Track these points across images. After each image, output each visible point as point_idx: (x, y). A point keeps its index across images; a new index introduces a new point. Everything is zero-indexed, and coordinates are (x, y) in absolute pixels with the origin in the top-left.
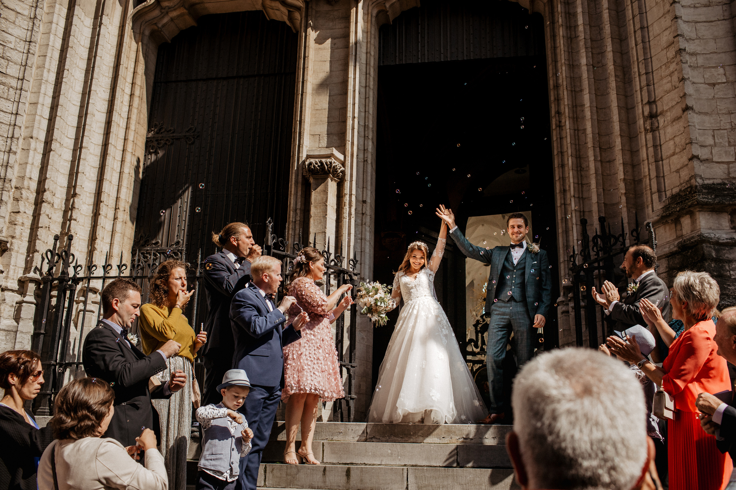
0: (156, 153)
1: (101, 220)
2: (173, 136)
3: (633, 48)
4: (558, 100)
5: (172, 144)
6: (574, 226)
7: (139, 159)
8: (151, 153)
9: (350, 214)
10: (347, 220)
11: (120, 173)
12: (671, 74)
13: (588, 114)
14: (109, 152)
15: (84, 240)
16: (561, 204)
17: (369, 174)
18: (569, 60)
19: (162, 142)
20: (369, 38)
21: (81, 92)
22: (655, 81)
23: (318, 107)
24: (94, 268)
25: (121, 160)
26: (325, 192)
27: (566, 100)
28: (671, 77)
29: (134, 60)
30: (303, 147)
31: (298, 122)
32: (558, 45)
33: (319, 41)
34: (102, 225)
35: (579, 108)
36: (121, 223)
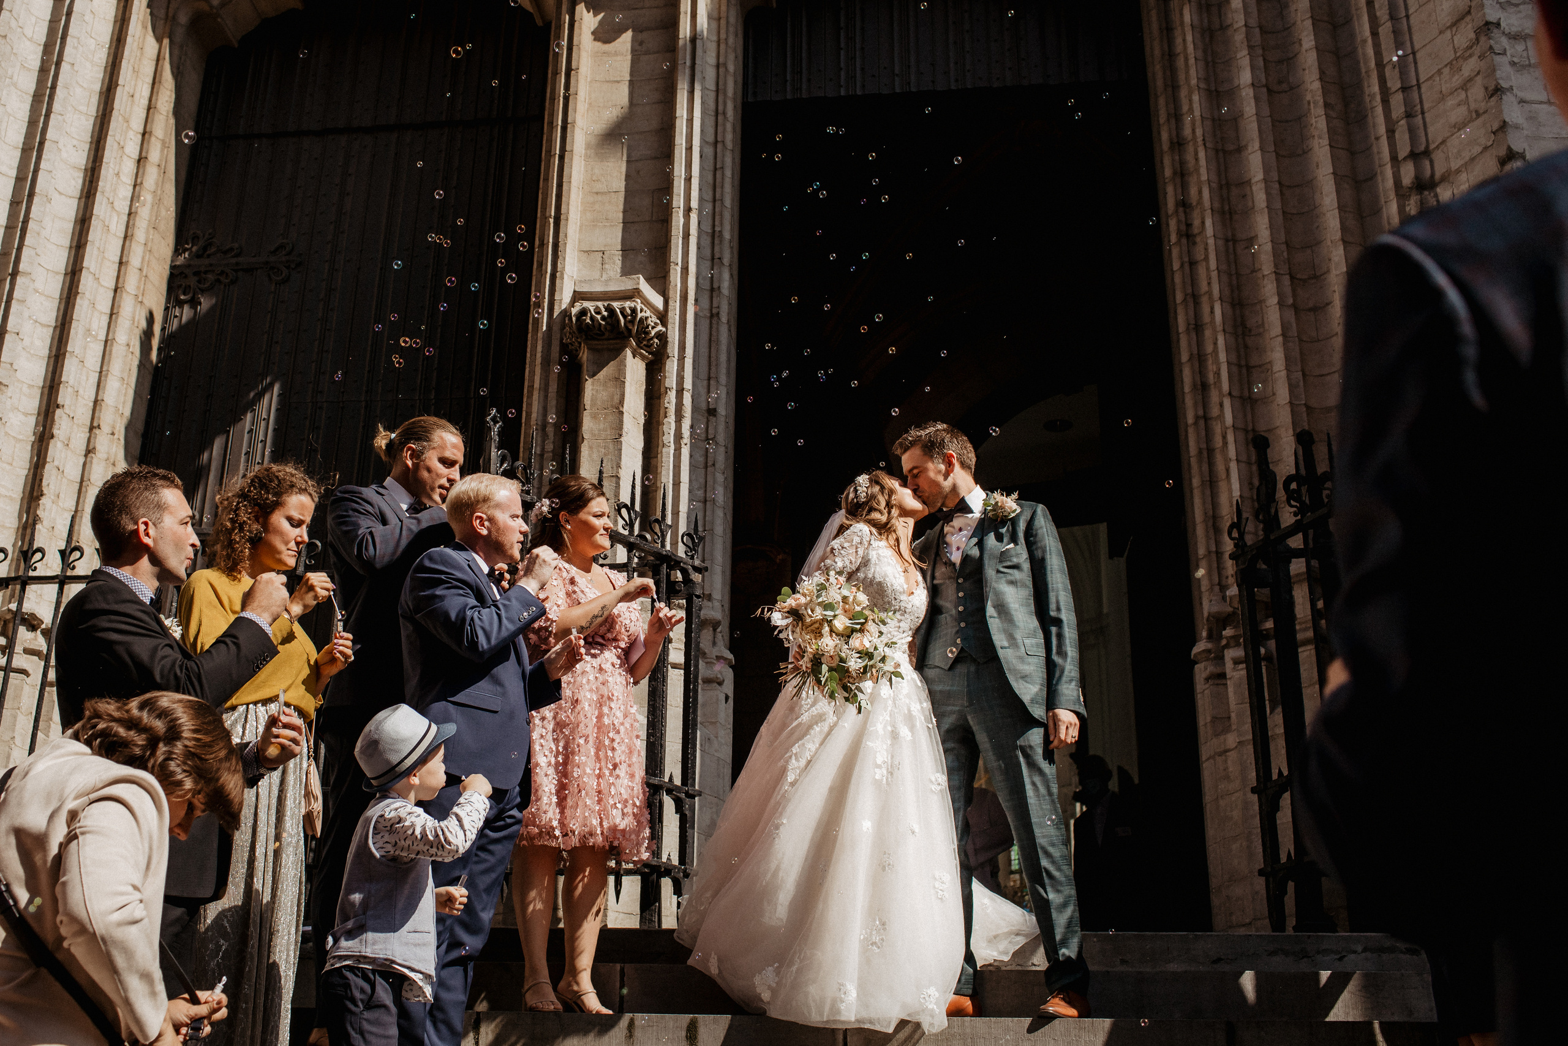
0: (194, 303)
1: (56, 450)
2: (237, 264)
3: (1365, 41)
4: (1182, 175)
5: (233, 282)
6: (1233, 466)
7: (151, 314)
8: (180, 304)
9: (678, 436)
10: (672, 452)
11: (106, 341)
12: (1465, 84)
13: (1260, 197)
14: (81, 288)
15: (11, 499)
16: (1197, 418)
17: (724, 348)
18: (1207, 80)
19: (211, 277)
20: (723, 32)
21: (21, 146)
22: (1426, 106)
23: (600, 187)
24: (38, 556)
25: (109, 311)
26: (619, 381)
27: (1203, 171)
28: (1466, 91)
29: (150, 80)
30: (562, 278)
31: (552, 221)
32: (1179, 48)
33: (606, 35)
34: (56, 463)
35: (1235, 191)
36: (103, 464)
